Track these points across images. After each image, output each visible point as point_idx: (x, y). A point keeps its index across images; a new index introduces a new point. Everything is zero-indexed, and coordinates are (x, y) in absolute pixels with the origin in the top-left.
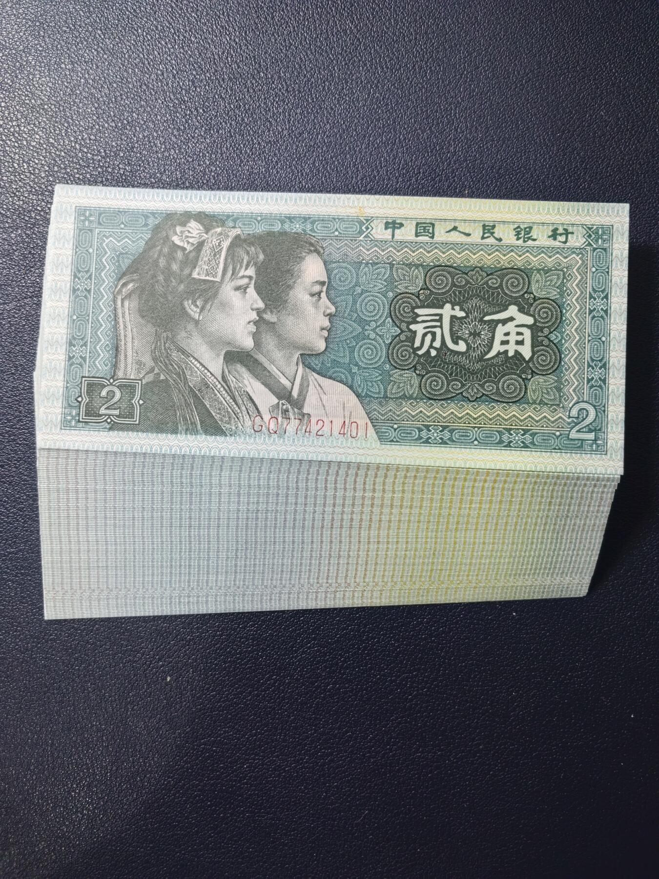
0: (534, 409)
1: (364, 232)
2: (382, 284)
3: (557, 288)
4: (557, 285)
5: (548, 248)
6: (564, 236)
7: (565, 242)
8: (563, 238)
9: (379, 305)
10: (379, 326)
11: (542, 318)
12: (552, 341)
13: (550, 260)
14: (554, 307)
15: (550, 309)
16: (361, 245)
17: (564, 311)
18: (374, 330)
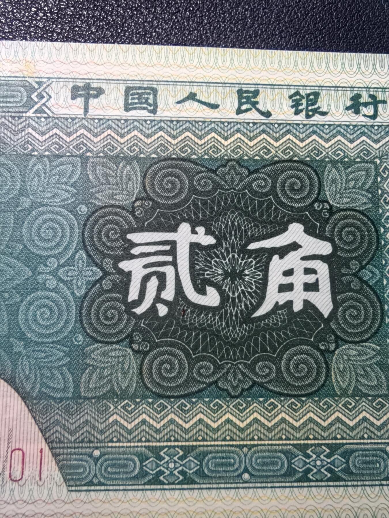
0: (345, 405)
1: (36, 103)
2: (67, 191)
3: (367, 191)
4: (367, 187)
5: (348, 126)
6: (372, 107)
7: (374, 116)
8: (369, 111)
9: (63, 229)
10: (63, 266)
11: (346, 243)
12: (366, 282)
13: (351, 146)
14: (365, 224)
15: (358, 228)
16: (29, 125)
17: (382, 230)
18: (54, 273)
